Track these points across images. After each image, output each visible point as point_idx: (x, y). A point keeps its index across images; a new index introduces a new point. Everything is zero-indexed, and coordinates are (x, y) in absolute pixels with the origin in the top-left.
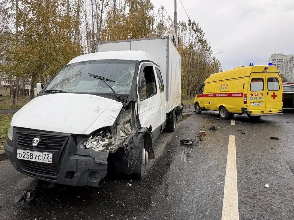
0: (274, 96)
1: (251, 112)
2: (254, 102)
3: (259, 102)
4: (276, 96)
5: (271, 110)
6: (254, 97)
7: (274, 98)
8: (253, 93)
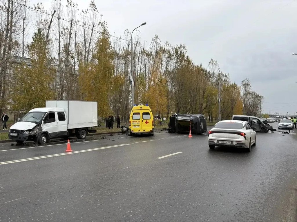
0: (147, 122)
1: (133, 131)
2: (135, 126)
3: (138, 126)
4: (148, 122)
5: (145, 130)
6: (134, 123)
7: (147, 124)
8: (134, 121)
